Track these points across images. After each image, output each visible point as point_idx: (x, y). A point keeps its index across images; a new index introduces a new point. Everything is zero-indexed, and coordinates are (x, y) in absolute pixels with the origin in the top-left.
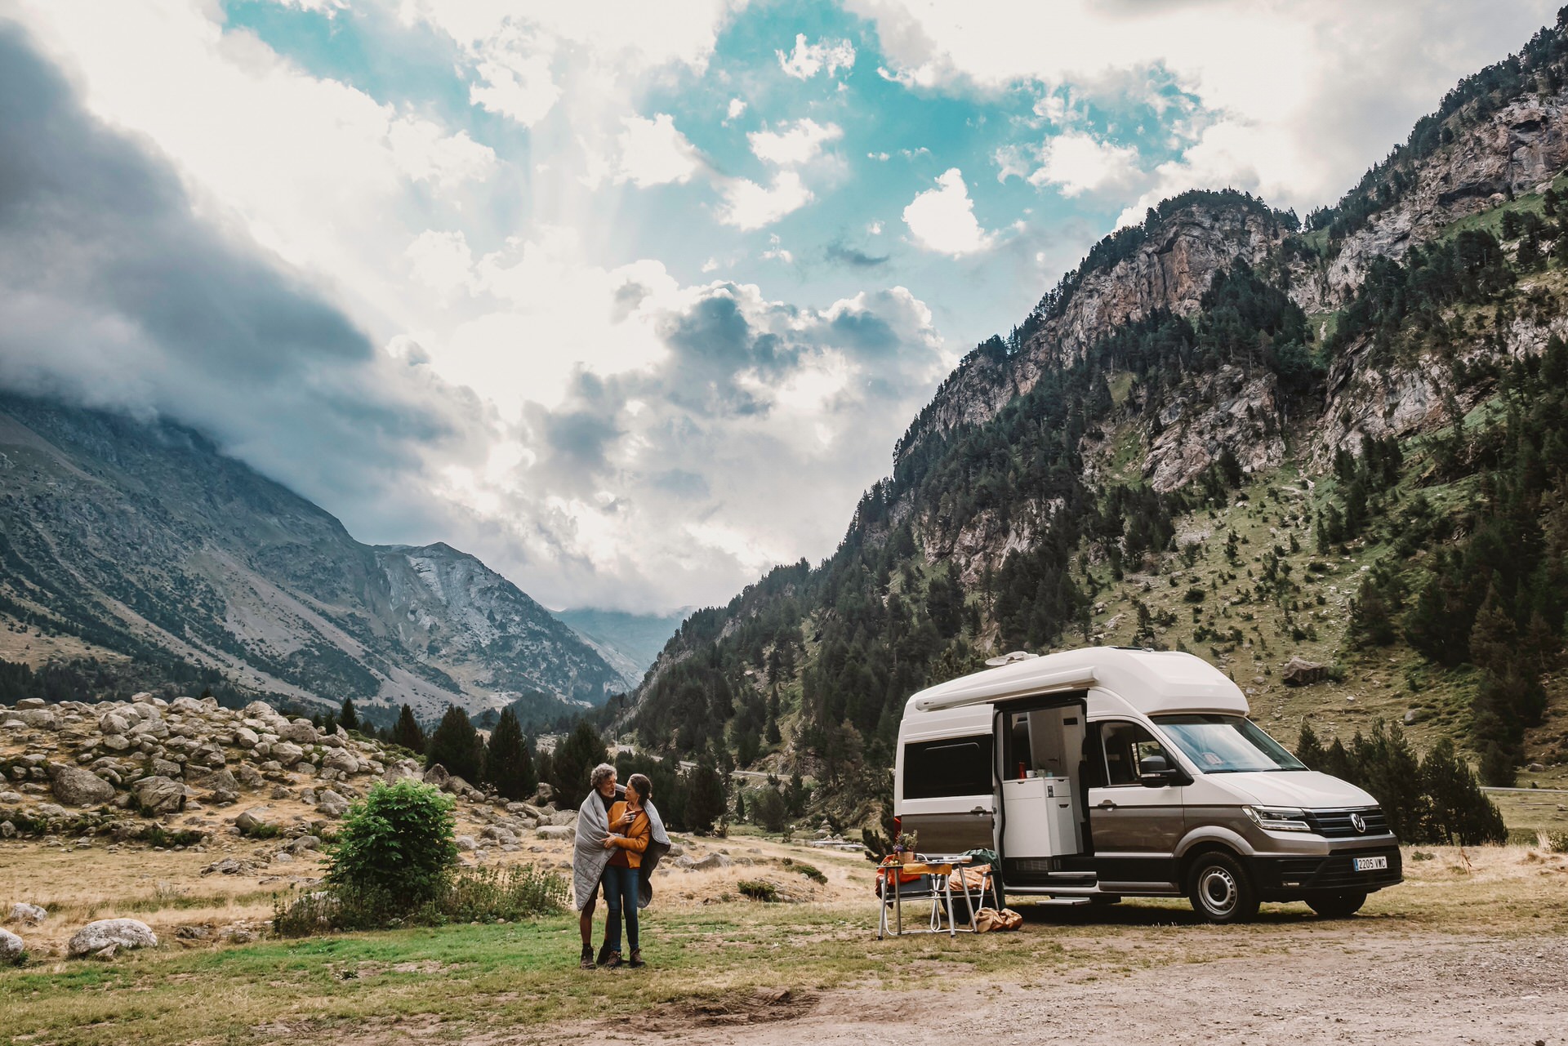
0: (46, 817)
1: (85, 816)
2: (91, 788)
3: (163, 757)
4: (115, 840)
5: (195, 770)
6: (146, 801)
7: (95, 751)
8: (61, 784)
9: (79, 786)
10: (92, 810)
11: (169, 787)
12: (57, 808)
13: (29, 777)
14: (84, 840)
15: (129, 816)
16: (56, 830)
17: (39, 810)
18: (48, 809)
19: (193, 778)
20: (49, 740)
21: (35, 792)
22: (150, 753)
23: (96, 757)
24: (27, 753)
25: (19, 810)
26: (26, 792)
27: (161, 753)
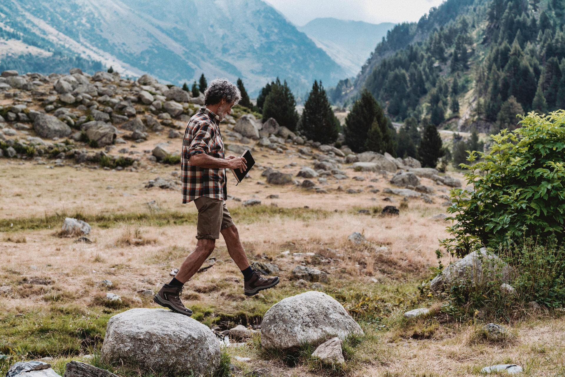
0: (32, 145)
1: (57, 146)
2: (57, 127)
3: (98, 109)
4: (78, 162)
5: (118, 118)
6: (92, 137)
7: (55, 104)
8: (39, 124)
9: (50, 126)
10: (59, 141)
11: (105, 128)
12: (39, 140)
13: (18, 119)
14: (58, 161)
15: (83, 146)
16: (40, 154)
17: (27, 140)
18: (33, 140)
19: (117, 123)
20: (25, 96)
21: (23, 129)
22: (89, 106)
23: (56, 108)
24: (14, 104)
25: (16, 139)
26: (18, 129)
27: (96, 106)
